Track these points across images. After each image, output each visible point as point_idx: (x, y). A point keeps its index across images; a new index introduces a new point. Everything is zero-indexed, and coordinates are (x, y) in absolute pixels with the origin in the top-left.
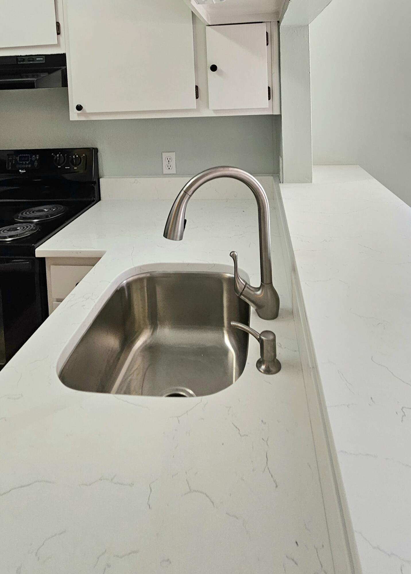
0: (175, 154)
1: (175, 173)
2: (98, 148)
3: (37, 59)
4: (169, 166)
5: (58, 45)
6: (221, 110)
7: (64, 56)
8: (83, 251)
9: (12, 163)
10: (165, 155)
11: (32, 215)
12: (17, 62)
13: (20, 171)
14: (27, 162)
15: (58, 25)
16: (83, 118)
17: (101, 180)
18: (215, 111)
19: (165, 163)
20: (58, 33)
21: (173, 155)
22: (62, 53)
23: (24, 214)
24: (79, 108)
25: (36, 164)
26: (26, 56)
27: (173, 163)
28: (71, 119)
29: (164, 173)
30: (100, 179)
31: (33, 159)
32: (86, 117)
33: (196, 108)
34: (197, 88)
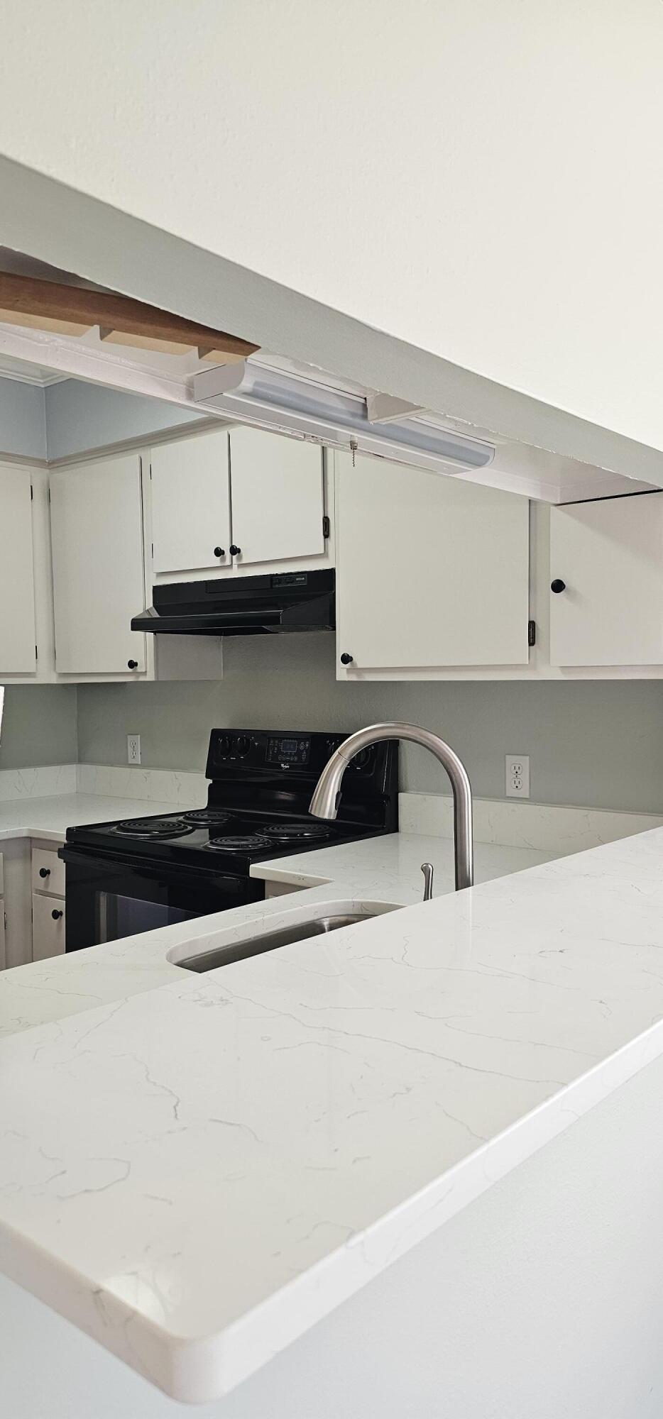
0: (528, 761)
1: (528, 797)
3: (297, 579)
4: (517, 782)
5: (324, 555)
7: (331, 572)
8: (306, 877)
9: (273, 752)
10: (510, 760)
11: (281, 830)
12: (271, 586)
13: (282, 765)
14: (292, 753)
15: (326, 521)
16: (354, 678)
17: (402, 797)
19: (510, 776)
20: (326, 535)
21: (525, 762)
22: (331, 568)
23: (270, 829)
24: (346, 659)
25: (304, 755)
26: (284, 574)
27: (525, 777)
28: (339, 678)
29: (508, 795)
30: (399, 794)
31: (302, 747)
32: (358, 675)
33: (527, 663)
34: (532, 625)
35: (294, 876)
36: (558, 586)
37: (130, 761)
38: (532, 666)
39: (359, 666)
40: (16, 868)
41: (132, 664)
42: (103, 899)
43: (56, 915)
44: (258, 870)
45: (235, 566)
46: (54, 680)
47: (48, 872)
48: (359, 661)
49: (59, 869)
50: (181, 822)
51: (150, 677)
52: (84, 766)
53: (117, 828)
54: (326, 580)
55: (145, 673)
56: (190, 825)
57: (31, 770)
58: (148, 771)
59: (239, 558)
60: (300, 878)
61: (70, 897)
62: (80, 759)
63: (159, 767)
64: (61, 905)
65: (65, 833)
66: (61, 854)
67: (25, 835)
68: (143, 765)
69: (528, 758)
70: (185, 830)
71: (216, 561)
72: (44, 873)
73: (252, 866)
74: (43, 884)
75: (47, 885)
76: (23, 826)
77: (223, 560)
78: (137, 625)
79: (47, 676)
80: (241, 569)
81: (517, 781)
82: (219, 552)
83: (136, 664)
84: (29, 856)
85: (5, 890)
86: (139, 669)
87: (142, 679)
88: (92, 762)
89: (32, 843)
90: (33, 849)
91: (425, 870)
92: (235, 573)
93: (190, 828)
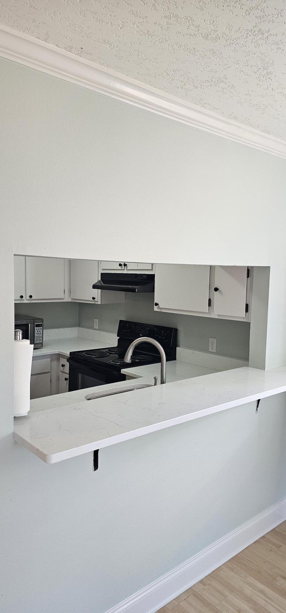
1: (216, 352)
2: (177, 328)
3: (143, 276)
5: (152, 270)
6: (224, 315)
7: (154, 275)
10: (210, 340)
13: (140, 335)
14: (144, 331)
16: (159, 310)
17: (178, 349)
18: (218, 315)
19: (210, 344)
24: (157, 304)
25: (147, 332)
26: (140, 274)
27: (215, 346)
28: (155, 310)
29: (209, 351)
30: (177, 347)
31: (147, 330)
32: (160, 310)
33: (208, 312)
34: (210, 300)
35: (133, 374)
36: (216, 289)
37: (95, 328)
38: (209, 313)
39: (160, 307)
40: (55, 363)
41: (94, 298)
42: (80, 375)
43: (66, 379)
44: (124, 371)
45: (126, 270)
46: (70, 300)
47: (64, 365)
48: (161, 305)
49: (67, 365)
50: (107, 352)
51: (99, 303)
52: (80, 328)
53: (85, 353)
54: (152, 277)
55: (97, 301)
56: (109, 353)
57: (63, 329)
58: (100, 332)
59: (127, 267)
60: (135, 375)
61: (70, 374)
62: (79, 325)
63: (104, 331)
64: (67, 376)
65: (69, 354)
66: (68, 360)
67: (57, 353)
68: (99, 330)
69: (216, 339)
70: (107, 355)
71: (120, 268)
72: (63, 366)
73: (122, 370)
74: (62, 369)
75: (64, 369)
76: (57, 350)
77: (122, 267)
78: (95, 287)
79: (67, 299)
80: (127, 271)
81: (212, 346)
82: (120, 265)
83: (95, 298)
84: (58, 360)
85: (51, 370)
86: (96, 300)
87: (96, 303)
88: (82, 327)
89: (59, 356)
90: (60, 358)
91: (155, 378)
92: (125, 272)
93: (108, 354)
